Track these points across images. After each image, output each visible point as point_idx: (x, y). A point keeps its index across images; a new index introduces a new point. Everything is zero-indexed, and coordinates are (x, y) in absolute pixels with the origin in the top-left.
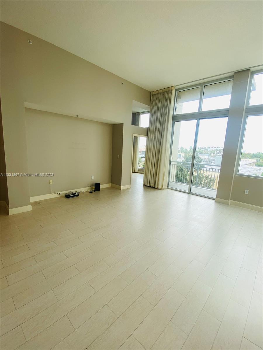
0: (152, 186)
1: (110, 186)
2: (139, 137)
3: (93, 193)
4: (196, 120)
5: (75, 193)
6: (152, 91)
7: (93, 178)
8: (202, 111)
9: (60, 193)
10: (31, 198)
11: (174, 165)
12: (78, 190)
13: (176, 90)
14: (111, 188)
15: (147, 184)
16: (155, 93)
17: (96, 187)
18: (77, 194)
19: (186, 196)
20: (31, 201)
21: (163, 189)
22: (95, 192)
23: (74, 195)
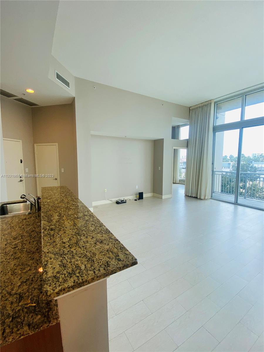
0: (194, 196)
1: (152, 195)
2: (179, 149)
3: (138, 200)
4: (239, 129)
5: (123, 201)
6: (190, 106)
7: (137, 188)
8: (245, 120)
9: (112, 199)
10: (93, 203)
11: (218, 175)
12: (126, 198)
13: (215, 103)
14: (154, 197)
15: (188, 194)
16: (194, 107)
17: (141, 196)
18: (125, 201)
19: (232, 207)
20: (93, 205)
21: (207, 199)
22: (139, 200)
23: (123, 202)
